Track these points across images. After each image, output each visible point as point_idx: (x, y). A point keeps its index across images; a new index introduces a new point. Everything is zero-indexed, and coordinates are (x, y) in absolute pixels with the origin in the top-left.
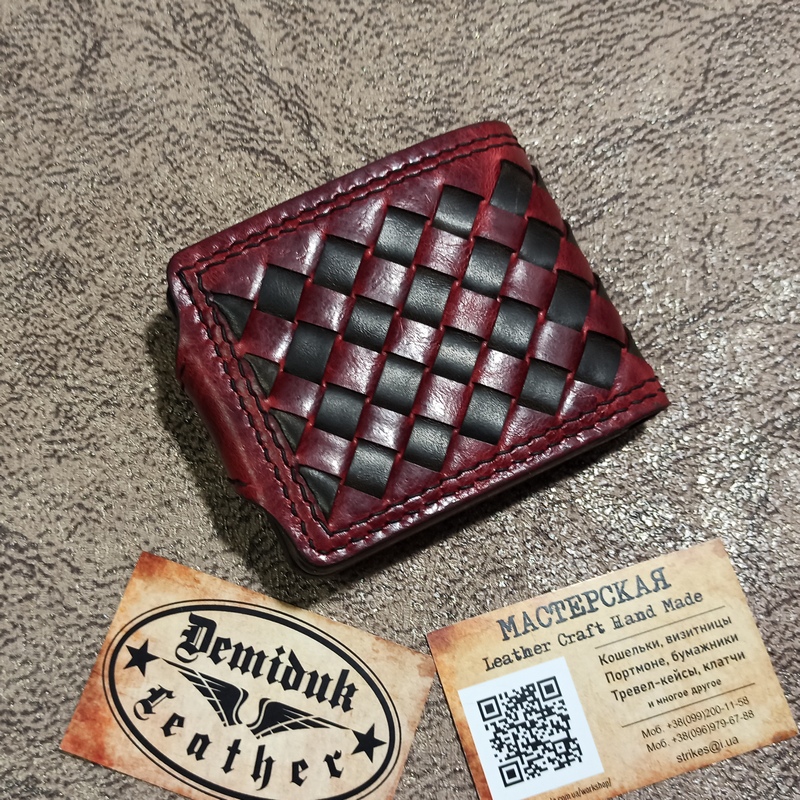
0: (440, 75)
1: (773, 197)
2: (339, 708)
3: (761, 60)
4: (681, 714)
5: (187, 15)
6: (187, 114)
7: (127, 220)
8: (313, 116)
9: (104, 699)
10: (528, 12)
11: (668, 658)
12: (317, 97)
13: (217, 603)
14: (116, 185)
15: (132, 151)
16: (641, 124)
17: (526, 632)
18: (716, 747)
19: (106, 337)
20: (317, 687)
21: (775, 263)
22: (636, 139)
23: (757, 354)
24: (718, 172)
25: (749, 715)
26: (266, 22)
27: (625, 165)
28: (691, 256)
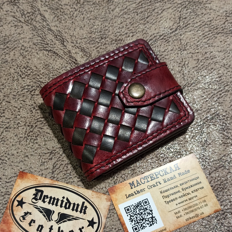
0: (102, 24)
1: (202, 52)
2: (82, 213)
3: (196, 14)
4: (186, 207)
5: (25, 13)
6: (27, 41)
7: (10, 73)
8: (65, 39)
9: (10, 216)
10: (126, 4)
11: (181, 190)
12: (65, 33)
13: (44, 185)
14: (6, 63)
15: (11, 53)
16: (162, 34)
17: (138, 186)
18: (197, 216)
19: (6, 108)
20: (75, 207)
21: (204, 72)
22: (160, 38)
23: (201, 99)
24: (186, 46)
25: (206, 205)
26: (49, 13)
27: (158, 46)
28: (179, 71)
